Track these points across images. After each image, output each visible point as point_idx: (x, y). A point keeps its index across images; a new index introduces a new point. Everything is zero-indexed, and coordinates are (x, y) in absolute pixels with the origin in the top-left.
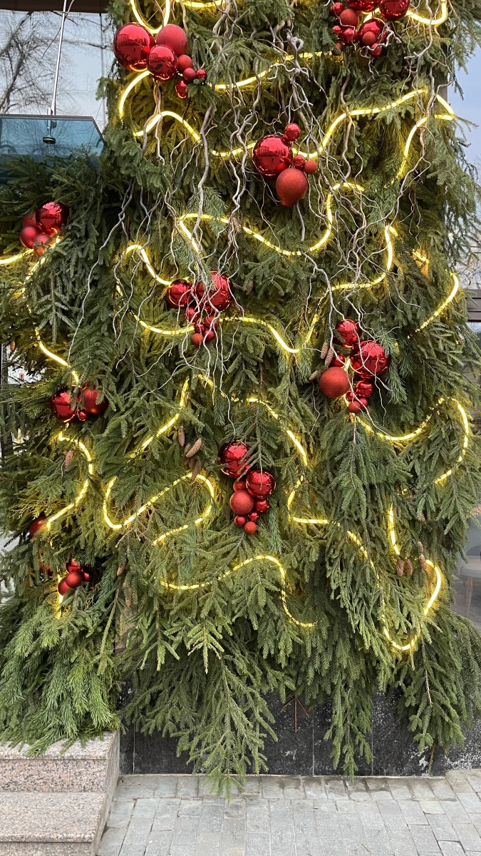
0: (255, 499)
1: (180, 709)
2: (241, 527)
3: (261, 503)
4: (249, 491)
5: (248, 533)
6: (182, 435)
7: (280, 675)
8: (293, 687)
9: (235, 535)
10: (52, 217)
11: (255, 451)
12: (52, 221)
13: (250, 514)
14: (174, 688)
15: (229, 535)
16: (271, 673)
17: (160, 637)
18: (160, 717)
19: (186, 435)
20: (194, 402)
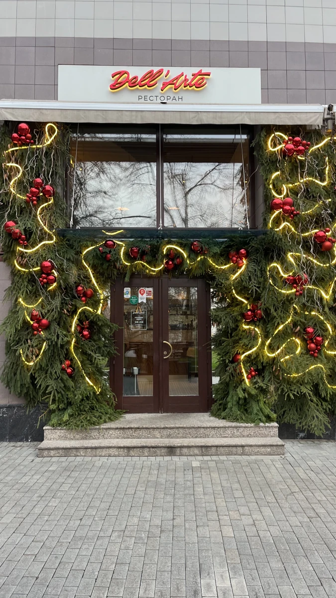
0: (317, 346)
4: (315, 343)
5: (315, 357)
6: (292, 325)
7: (326, 404)
8: (331, 408)
9: (311, 358)
10: (243, 254)
11: (317, 330)
12: (243, 255)
13: (315, 350)
15: (309, 357)
16: (323, 403)
17: (289, 390)
19: (294, 325)
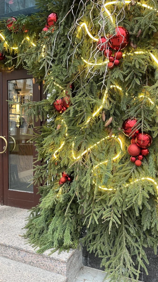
0: (141, 148)
1: (104, 245)
2: (133, 162)
3: (145, 151)
4: (137, 144)
5: (137, 166)
6: (104, 116)
9: (131, 166)
10: (52, 20)
13: (138, 156)
14: (103, 234)
15: (128, 166)
17: (93, 212)
18: (95, 247)
19: (106, 115)
20: (110, 99)
